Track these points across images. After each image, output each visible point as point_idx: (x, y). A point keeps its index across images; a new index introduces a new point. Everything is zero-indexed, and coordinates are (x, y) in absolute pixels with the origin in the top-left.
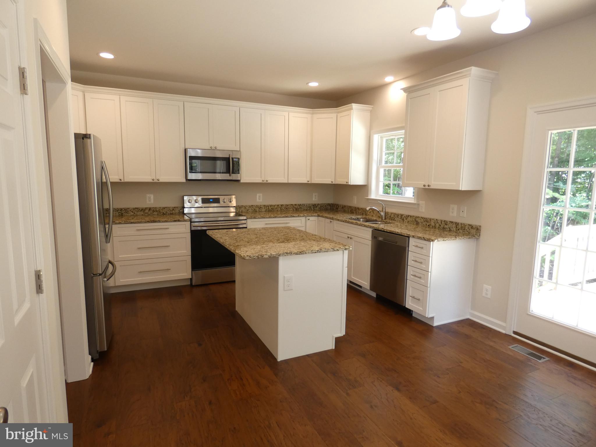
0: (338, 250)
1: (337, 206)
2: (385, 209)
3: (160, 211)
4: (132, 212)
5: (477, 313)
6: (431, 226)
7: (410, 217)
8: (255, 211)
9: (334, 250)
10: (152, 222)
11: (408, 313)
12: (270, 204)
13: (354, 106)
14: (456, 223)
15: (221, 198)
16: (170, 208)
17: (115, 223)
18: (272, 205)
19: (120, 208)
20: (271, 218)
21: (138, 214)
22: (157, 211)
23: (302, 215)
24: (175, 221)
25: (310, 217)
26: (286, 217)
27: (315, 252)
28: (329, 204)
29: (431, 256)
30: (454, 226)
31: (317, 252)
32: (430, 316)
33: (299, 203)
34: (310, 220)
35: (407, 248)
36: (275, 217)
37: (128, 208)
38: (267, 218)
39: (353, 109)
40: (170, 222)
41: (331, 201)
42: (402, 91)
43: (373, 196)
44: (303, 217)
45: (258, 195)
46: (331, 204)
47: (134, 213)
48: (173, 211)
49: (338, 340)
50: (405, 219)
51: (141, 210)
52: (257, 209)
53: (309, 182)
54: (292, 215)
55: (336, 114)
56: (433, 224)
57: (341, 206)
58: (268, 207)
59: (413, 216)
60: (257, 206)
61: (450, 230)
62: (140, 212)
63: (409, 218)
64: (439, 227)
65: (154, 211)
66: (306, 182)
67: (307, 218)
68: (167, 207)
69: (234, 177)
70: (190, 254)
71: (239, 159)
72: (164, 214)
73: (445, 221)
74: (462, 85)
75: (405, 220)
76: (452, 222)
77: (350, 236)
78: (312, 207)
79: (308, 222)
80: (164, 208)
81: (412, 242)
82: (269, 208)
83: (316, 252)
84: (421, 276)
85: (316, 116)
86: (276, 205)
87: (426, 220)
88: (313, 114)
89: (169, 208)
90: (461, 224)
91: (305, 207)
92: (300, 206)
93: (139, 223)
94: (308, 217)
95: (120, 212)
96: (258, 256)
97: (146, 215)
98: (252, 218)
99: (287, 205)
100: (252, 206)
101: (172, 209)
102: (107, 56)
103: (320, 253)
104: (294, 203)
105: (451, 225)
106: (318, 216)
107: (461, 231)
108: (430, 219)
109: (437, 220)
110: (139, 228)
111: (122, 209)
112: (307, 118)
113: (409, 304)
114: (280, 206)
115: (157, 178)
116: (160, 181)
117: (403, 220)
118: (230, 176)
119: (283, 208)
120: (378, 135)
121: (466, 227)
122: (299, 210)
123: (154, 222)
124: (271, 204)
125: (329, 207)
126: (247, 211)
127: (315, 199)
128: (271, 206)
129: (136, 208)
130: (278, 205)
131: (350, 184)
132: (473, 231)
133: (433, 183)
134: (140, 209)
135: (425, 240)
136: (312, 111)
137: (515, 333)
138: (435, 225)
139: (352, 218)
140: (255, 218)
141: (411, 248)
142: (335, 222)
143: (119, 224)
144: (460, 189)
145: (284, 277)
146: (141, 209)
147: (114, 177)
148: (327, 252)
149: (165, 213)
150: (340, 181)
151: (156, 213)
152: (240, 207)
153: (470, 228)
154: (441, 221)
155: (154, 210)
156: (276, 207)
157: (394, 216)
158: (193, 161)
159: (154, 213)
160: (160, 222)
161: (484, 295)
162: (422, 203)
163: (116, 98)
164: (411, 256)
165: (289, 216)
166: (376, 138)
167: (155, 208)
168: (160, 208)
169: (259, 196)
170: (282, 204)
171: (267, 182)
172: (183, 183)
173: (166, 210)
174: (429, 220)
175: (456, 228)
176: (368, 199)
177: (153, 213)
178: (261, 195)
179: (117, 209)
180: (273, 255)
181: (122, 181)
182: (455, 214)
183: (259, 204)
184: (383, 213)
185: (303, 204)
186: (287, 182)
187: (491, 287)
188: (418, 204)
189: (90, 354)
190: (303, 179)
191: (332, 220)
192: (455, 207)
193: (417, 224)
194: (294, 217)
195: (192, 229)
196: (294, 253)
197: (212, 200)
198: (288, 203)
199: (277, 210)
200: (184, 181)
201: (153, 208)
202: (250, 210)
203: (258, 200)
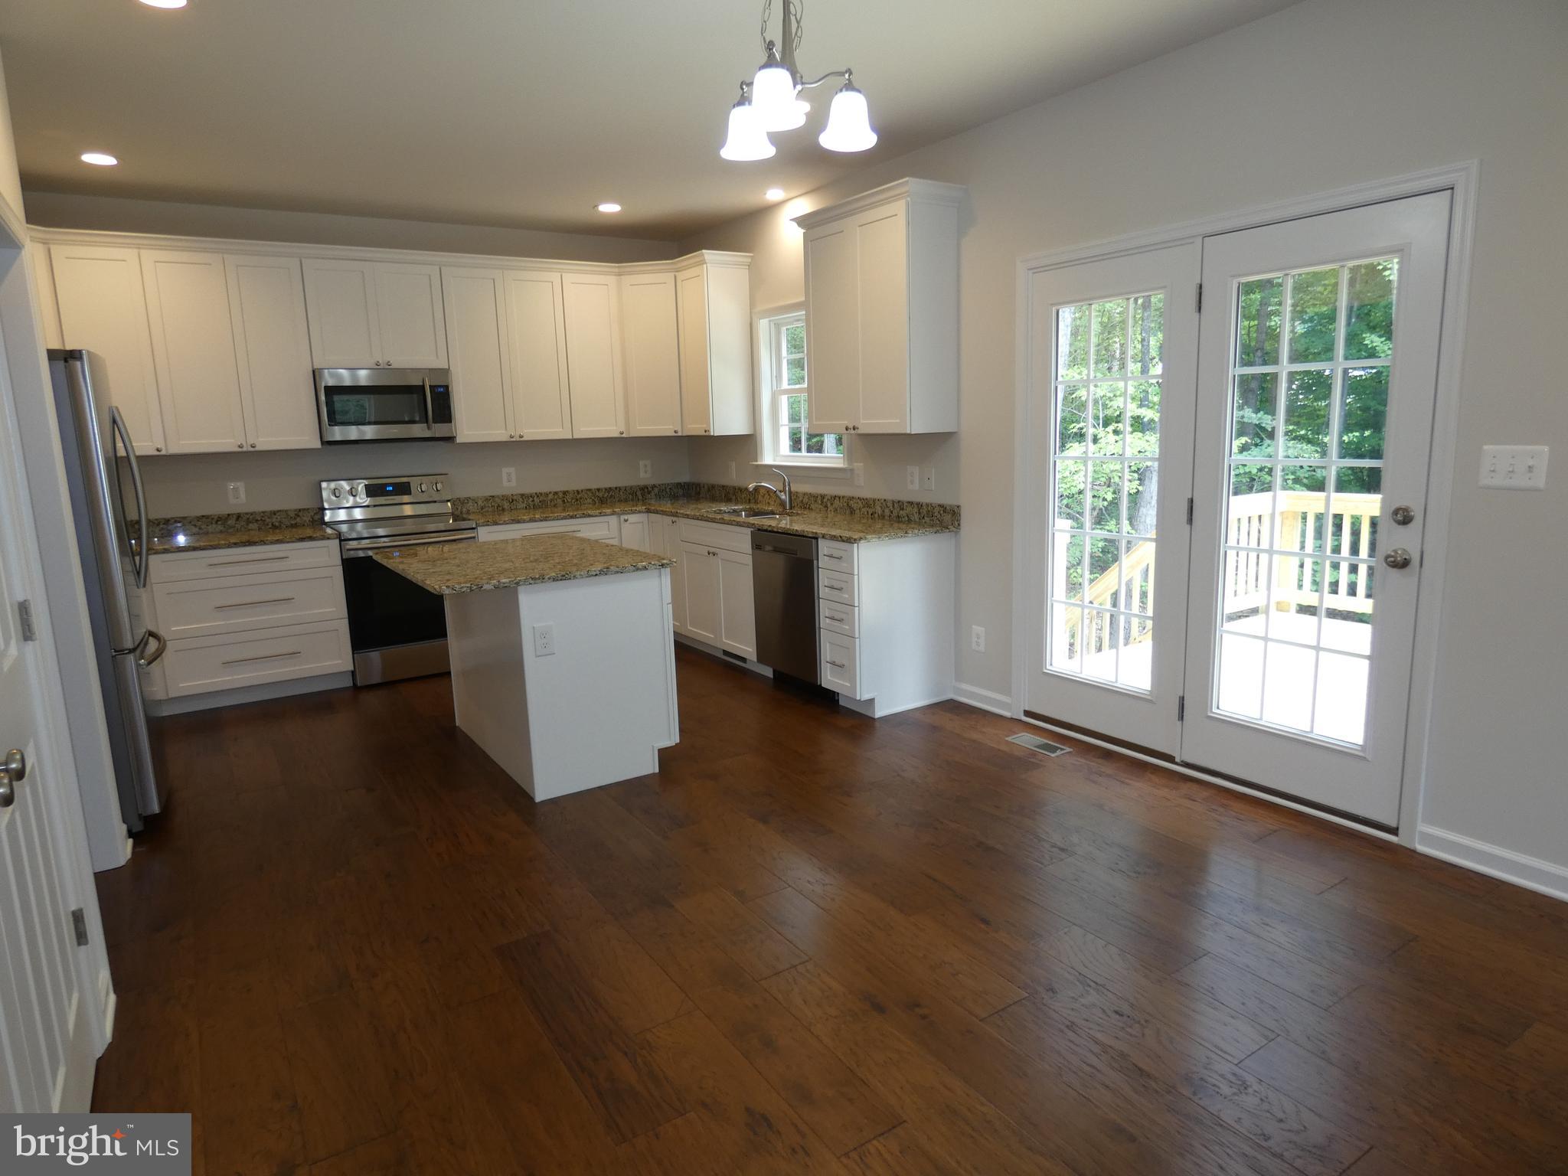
0: (645, 567)
1: (696, 488)
2: (789, 485)
3: (264, 521)
4: (195, 526)
5: (965, 686)
6: (876, 515)
7: (837, 498)
8: (499, 509)
9: (638, 569)
10: (245, 546)
11: (830, 699)
12: (535, 491)
13: (708, 254)
14: (918, 504)
15: (414, 483)
16: (289, 513)
17: (153, 551)
18: (541, 494)
19: (165, 519)
20: (536, 521)
21: (210, 530)
22: (257, 520)
23: (609, 511)
24: (302, 540)
25: (626, 514)
26: (572, 517)
28: (679, 485)
29: (856, 572)
30: (916, 510)
32: (866, 696)
33: (608, 485)
34: (628, 522)
35: (815, 562)
36: (545, 519)
38: (524, 522)
39: (707, 261)
40: (288, 542)
41: (685, 478)
42: (795, 224)
43: (769, 457)
44: (613, 514)
45: (505, 471)
46: (685, 483)
48: (298, 519)
49: (665, 755)
50: (829, 505)
51: (215, 520)
52: (506, 505)
53: (624, 435)
54: (585, 512)
55: (672, 275)
56: (879, 510)
57: (706, 487)
58: (531, 499)
59: (843, 497)
60: (504, 498)
61: (909, 521)
62: (214, 526)
63: (837, 501)
64: (890, 516)
65: (248, 522)
66: (616, 435)
67: (623, 517)
68: (280, 511)
69: (439, 430)
70: (346, 615)
71: (447, 387)
72: (274, 527)
73: (899, 502)
74: (896, 215)
75: (830, 508)
76: (911, 503)
77: (712, 550)
78: (639, 493)
79: (625, 526)
80: (275, 513)
81: (824, 547)
82: (533, 501)
84: (843, 616)
85: (628, 279)
86: (550, 493)
87: (868, 503)
88: (620, 274)
89: (286, 511)
90: (927, 505)
91: (621, 493)
92: (609, 492)
93: (215, 548)
94: (623, 514)
95: (165, 526)
96: (471, 587)
97: (230, 531)
98: (489, 523)
99: (578, 492)
100: (493, 496)
101: (293, 515)
102: (99, 159)
104: (594, 486)
105: (909, 509)
106: (647, 512)
107: (927, 519)
108: (874, 500)
109: (885, 500)
110: (215, 561)
111: (169, 520)
112: (607, 285)
113: (829, 679)
114: (561, 495)
115: (251, 441)
116: (258, 448)
117: (826, 506)
118: (429, 428)
119: (568, 498)
120: (770, 321)
121: (935, 510)
122: (609, 501)
123: (250, 543)
124: (538, 492)
125: (681, 492)
126: (482, 509)
127: (644, 474)
128: (538, 495)
129: (203, 516)
130: (556, 493)
131: (712, 434)
132: (947, 518)
133: (862, 421)
134: (213, 519)
135: (843, 541)
136: (618, 267)
137: (1027, 713)
138: (883, 511)
139: (721, 510)
140: (496, 523)
141: (823, 562)
142: (682, 521)
143: (163, 553)
144: (908, 432)
145: (534, 627)
146: (216, 517)
147: (144, 443)
148: (622, 573)
149: (277, 524)
150: (694, 429)
151: (254, 526)
152: (462, 501)
153: (942, 512)
154: (893, 502)
155: (248, 519)
156: (551, 496)
157: (809, 498)
158: (336, 398)
159: (251, 525)
160: (265, 544)
161: (974, 646)
162: (858, 466)
163: (129, 254)
164: (824, 578)
165: (578, 516)
166: (763, 325)
167: (252, 514)
168: (264, 512)
169: (509, 475)
170: (565, 489)
171: (521, 439)
172: (319, 449)
173: (278, 517)
174: (871, 502)
175: (919, 513)
176: (757, 466)
177: (247, 525)
178: (512, 470)
179: (156, 522)
180: (504, 583)
181: (163, 452)
182: (916, 486)
183: (508, 492)
184: (785, 493)
185: (616, 488)
186: (571, 437)
187: (983, 629)
188: (852, 470)
189: (124, 822)
190: (609, 429)
191: (674, 519)
192: (916, 470)
193: (851, 513)
194: (590, 516)
195: (344, 557)
196: (549, 579)
197: (391, 488)
198: (580, 489)
199: (553, 503)
200: (317, 444)
201: (247, 514)
202: (489, 507)
203: (505, 484)
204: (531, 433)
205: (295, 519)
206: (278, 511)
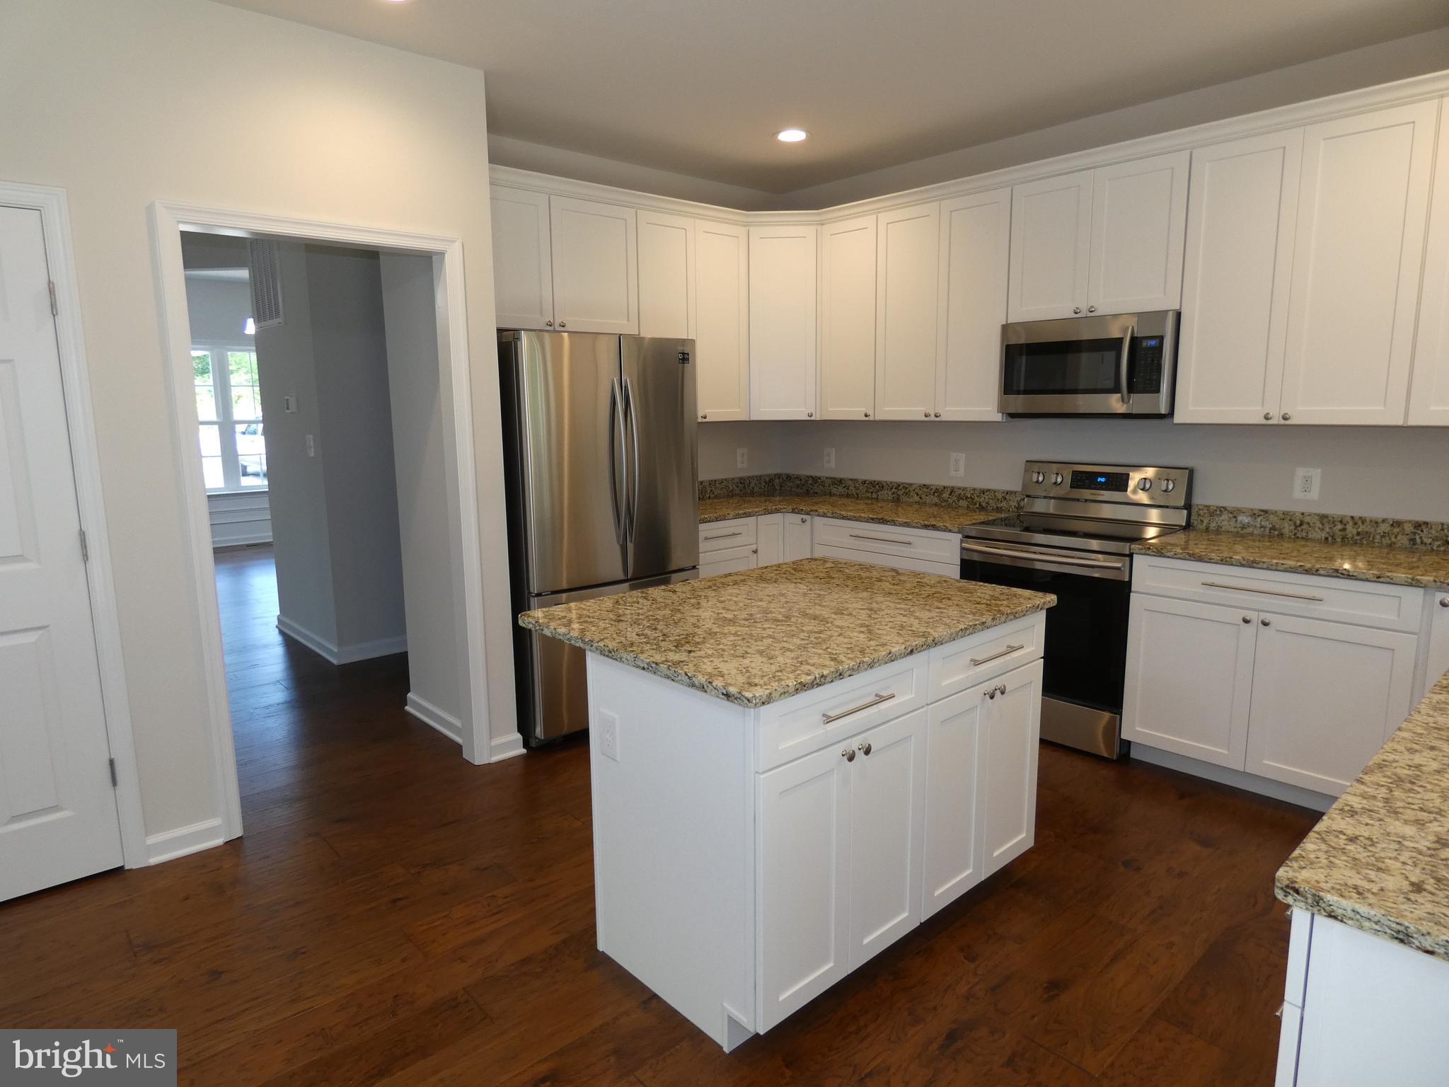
0: (703, 687)
3: (973, 499)
4: (918, 495)
8: (1274, 535)
10: (879, 523)
15: (1135, 476)
16: (997, 494)
18: (1363, 520)
19: (896, 483)
21: (927, 503)
24: (927, 527)
26: (1307, 572)
27: (642, 665)
31: (648, 668)
36: (1251, 564)
37: (911, 485)
38: (1210, 561)
44: (1411, 585)
45: (1301, 472)
47: (921, 498)
48: (1004, 504)
52: (1287, 528)
58: (1340, 526)
60: (1286, 516)
62: (932, 497)
65: (960, 498)
69: (1137, 403)
71: (1160, 339)
80: (983, 492)
83: (644, 668)
86: (1385, 521)
89: (995, 492)
93: (857, 520)
95: (896, 491)
97: (943, 504)
100: (1266, 512)
101: (1000, 496)
102: (792, 136)
103: (654, 675)
111: (899, 485)
116: (944, 418)
118: (1126, 399)
123: (883, 521)
124: (1357, 514)
126: (1243, 528)
128: (1358, 521)
129: (925, 485)
146: (934, 488)
148: (673, 680)
149: (984, 504)
151: (963, 503)
152: (1212, 511)
155: (960, 494)
156: (1386, 527)
160: (895, 525)
165: (1322, 572)
167: (963, 490)
168: (974, 489)
169: (1307, 479)
171: (1286, 422)
173: (987, 497)
178: (1316, 474)
181: (872, 418)
183: (1298, 508)
186: (1400, 423)
189: (519, 731)
194: (1351, 577)
197: (1103, 480)
200: (998, 417)
201: (959, 488)
202: (1255, 526)
203: (1298, 493)
204: (1306, 412)
205: (1001, 502)
206: (988, 490)
